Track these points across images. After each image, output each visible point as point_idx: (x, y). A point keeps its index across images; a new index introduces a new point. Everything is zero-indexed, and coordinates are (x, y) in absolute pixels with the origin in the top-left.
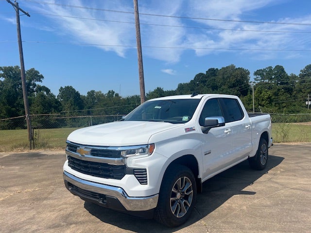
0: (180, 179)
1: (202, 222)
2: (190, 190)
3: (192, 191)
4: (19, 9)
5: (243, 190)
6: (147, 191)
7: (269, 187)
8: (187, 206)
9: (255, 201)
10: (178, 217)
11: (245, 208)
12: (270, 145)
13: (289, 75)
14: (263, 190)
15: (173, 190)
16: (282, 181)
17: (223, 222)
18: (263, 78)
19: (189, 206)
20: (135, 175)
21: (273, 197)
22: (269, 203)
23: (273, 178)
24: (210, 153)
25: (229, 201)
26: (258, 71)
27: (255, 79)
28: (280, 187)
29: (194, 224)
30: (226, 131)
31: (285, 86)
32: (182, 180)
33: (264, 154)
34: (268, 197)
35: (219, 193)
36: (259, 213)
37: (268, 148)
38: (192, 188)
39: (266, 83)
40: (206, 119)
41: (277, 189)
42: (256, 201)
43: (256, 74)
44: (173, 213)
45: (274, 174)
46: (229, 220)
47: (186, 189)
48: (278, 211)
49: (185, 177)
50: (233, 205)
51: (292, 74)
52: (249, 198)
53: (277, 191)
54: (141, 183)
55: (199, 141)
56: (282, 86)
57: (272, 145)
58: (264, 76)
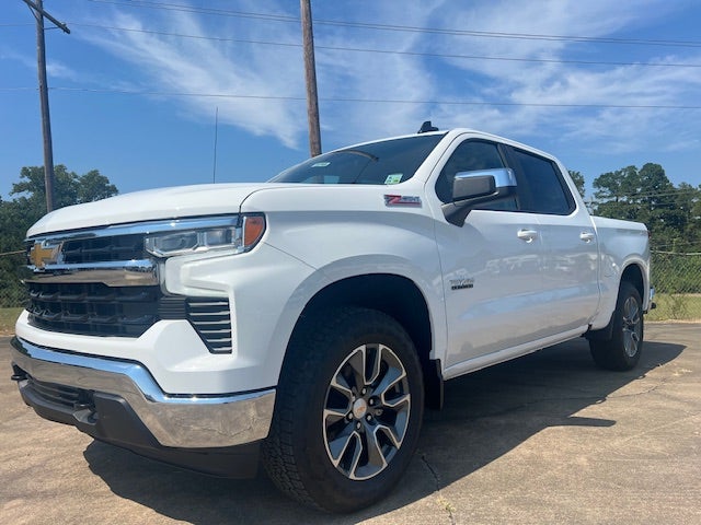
0: (363, 348)
1: (439, 499)
2: (401, 394)
3: (408, 398)
4: (43, 14)
5: (576, 415)
6: (228, 374)
7: (652, 409)
8: (392, 445)
9: (615, 442)
10: (352, 476)
11: (582, 460)
12: (646, 305)
13: (676, 186)
14: (634, 416)
15: (334, 383)
16: (692, 394)
17: (511, 502)
18: (615, 190)
19: (398, 445)
20: (191, 320)
21: (671, 434)
22: (659, 449)
23: (663, 387)
24: (471, 286)
25: (531, 441)
26: (602, 176)
27: (597, 196)
28: (687, 409)
29: (411, 506)
30: (520, 234)
31: (667, 211)
32: (371, 354)
33: (631, 328)
34: (654, 433)
35: (502, 421)
36: (630, 475)
37: (642, 313)
38: (406, 386)
39: (623, 203)
40: (457, 177)
41: (679, 414)
42: (617, 443)
43: (598, 183)
44: (336, 463)
45: (664, 380)
46: (532, 494)
47: (385, 387)
48: (694, 472)
49: (381, 347)
50: (546, 454)
51: (684, 185)
52: (596, 434)
53: (679, 417)
54: (212, 348)
55: (434, 242)
56: (660, 211)
57: (654, 306)
58: (616, 187)
